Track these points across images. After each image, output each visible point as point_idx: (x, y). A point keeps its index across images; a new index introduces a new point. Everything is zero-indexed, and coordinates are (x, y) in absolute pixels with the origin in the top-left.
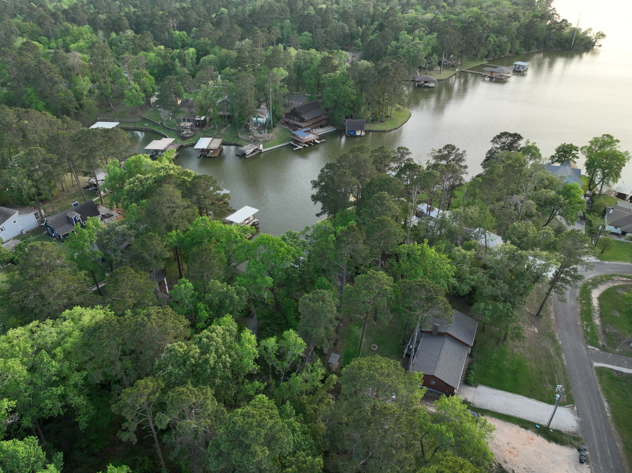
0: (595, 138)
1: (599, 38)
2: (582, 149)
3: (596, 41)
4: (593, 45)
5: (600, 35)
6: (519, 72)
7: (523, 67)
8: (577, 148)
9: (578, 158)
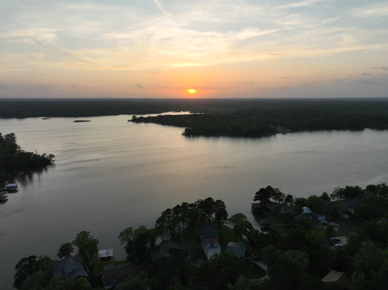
0: (77, 235)
1: (52, 157)
2: (73, 242)
3: (50, 159)
4: (50, 161)
5: (51, 156)
6: (13, 190)
7: (13, 187)
8: (70, 243)
9: (73, 249)
